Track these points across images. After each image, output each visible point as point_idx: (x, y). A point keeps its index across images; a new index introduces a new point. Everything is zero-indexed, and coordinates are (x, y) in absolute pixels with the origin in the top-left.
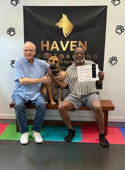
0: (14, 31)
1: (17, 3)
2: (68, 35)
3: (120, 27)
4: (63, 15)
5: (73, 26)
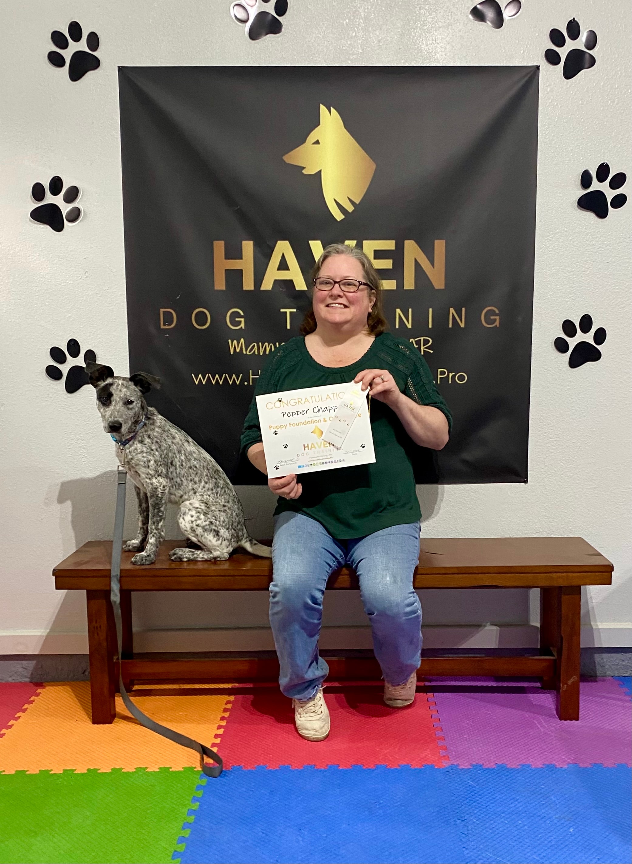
5: (373, 166)
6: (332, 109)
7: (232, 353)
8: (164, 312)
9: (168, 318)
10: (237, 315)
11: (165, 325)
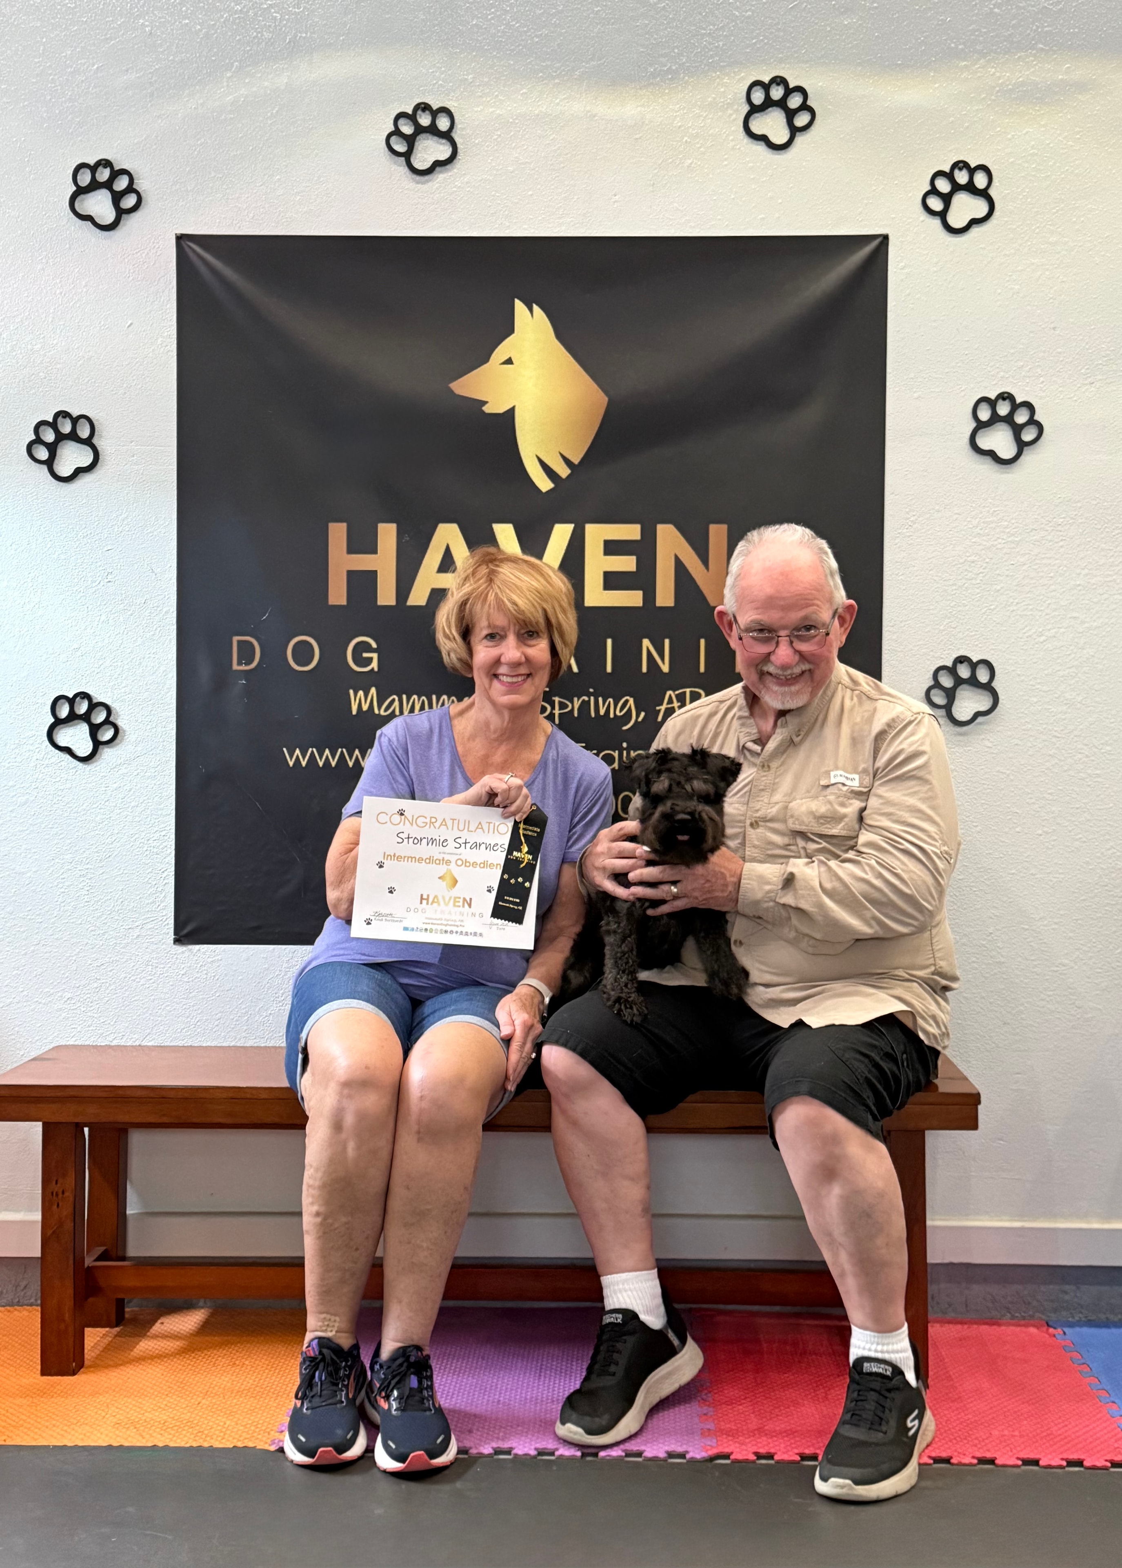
0: (88, 442)
1: (121, 213)
2: (563, 471)
3: (1003, 409)
4: (519, 306)
5: (601, 400)
6: (535, 307)
7: (354, 712)
8: (239, 642)
9: (246, 653)
10: (367, 647)
11: (240, 663)
